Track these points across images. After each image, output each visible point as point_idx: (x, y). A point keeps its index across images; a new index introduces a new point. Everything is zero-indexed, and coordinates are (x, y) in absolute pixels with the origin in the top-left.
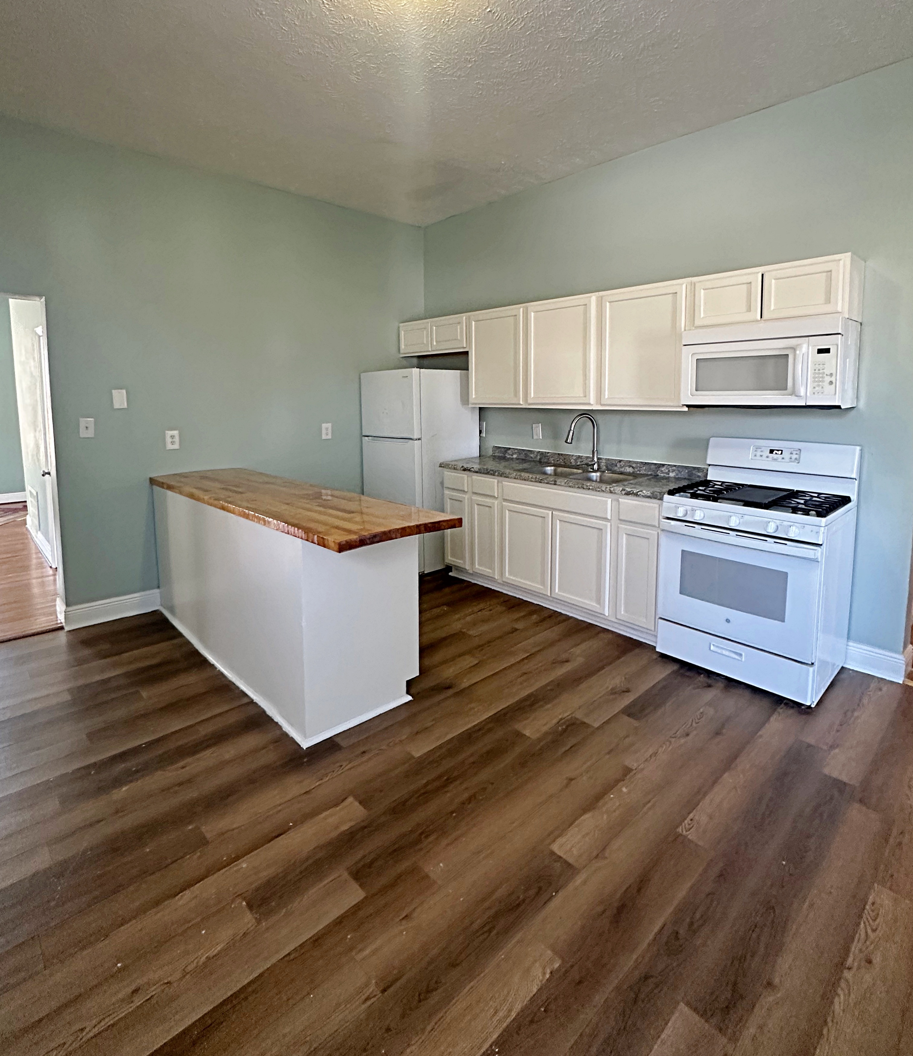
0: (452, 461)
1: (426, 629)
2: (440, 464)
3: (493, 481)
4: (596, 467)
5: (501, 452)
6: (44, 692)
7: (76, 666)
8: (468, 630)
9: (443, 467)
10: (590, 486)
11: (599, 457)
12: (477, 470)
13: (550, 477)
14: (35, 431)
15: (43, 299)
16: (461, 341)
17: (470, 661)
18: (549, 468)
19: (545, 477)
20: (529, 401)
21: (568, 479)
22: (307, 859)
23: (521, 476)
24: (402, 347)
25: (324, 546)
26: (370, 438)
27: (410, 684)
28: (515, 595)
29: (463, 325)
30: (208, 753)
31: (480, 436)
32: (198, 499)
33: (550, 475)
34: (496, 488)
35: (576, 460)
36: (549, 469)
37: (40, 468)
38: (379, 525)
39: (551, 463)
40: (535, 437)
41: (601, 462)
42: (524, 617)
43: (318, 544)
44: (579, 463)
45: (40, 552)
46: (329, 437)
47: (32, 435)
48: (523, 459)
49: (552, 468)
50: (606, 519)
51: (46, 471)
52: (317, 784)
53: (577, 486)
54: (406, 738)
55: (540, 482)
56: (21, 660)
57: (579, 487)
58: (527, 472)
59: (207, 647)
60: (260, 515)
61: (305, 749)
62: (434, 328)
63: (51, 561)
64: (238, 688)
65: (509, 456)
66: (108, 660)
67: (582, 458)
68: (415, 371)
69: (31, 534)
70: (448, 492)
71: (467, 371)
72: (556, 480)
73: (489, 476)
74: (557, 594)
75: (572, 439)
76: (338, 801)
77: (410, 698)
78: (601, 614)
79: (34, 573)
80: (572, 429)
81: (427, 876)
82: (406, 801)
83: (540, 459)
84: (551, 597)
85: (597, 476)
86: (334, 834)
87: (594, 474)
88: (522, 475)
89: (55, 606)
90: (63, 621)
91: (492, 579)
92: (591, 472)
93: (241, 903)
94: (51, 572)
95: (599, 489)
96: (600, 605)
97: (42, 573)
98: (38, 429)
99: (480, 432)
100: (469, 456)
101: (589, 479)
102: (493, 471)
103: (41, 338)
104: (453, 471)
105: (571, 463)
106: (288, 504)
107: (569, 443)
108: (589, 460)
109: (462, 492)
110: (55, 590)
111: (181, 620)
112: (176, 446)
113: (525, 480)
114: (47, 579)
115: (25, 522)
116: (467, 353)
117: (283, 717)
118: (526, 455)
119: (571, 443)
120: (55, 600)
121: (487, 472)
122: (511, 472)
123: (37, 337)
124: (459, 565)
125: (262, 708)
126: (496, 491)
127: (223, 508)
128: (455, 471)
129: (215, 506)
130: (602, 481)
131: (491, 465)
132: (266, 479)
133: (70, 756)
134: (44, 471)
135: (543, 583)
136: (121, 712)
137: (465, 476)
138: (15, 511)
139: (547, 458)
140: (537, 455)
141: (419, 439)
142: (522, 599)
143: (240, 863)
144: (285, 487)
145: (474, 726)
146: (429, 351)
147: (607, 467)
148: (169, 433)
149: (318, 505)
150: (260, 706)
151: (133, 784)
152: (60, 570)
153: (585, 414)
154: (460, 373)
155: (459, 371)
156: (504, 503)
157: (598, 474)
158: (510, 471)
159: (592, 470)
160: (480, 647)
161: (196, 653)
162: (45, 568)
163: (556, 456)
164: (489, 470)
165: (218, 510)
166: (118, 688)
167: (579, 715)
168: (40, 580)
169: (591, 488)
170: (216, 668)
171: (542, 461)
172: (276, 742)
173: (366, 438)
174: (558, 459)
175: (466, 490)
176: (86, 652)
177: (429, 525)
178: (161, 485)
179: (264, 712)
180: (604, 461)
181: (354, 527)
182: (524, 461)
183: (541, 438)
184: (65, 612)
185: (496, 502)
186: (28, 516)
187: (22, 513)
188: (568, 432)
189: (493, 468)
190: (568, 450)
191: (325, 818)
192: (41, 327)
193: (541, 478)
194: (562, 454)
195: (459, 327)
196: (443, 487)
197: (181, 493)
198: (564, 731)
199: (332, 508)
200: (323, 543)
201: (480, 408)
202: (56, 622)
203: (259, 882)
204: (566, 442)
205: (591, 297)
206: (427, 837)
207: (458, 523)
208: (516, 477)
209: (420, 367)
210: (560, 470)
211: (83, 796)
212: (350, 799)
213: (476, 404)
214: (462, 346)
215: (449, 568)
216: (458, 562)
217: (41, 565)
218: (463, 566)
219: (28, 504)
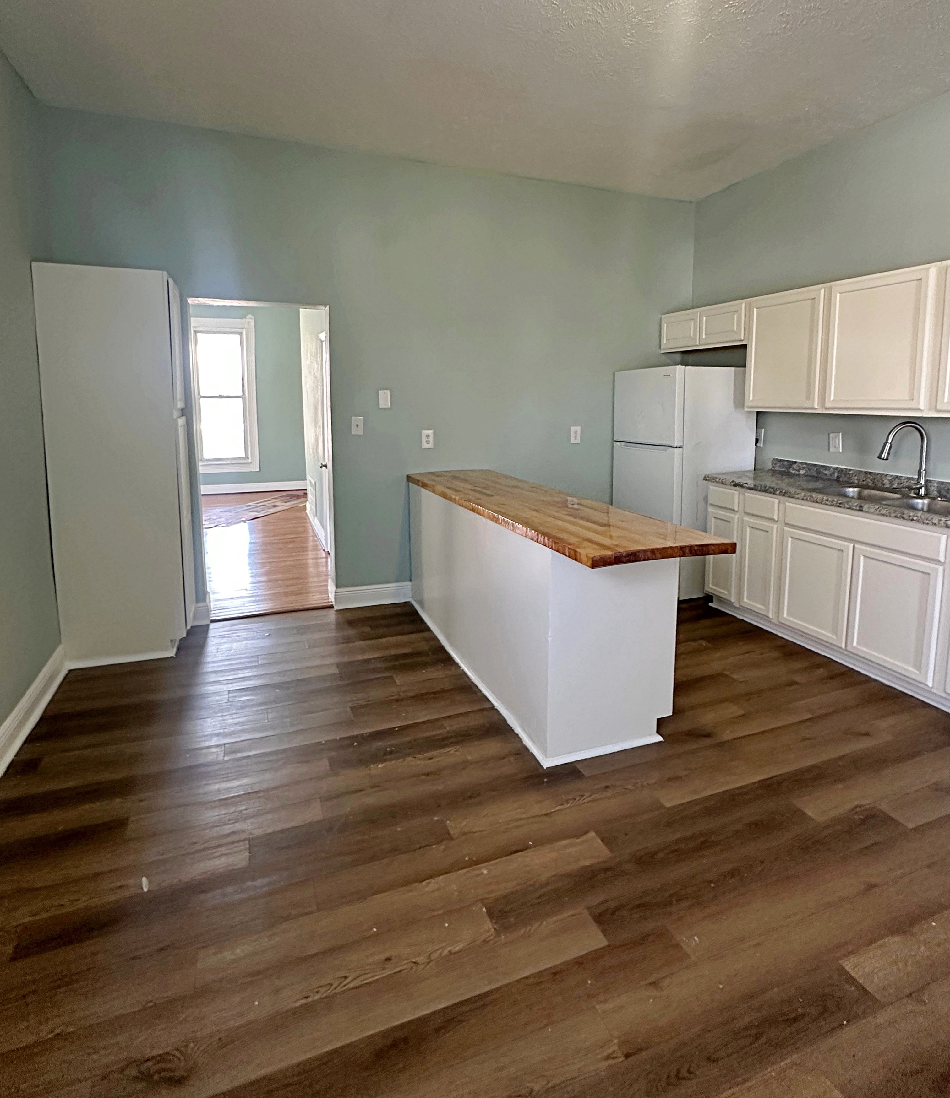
0: (719, 474)
1: (681, 663)
2: (705, 477)
3: (774, 500)
4: (922, 491)
5: (783, 466)
6: (318, 662)
7: (343, 643)
8: (732, 673)
9: (708, 480)
10: (914, 516)
11: (927, 478)
12: (752, 486)
13: (853, 500)
14: (316, 427)
15: (328, 308)
16: (738, 332)
17: (734, 710)
18: (851, 489)
19: (845, 500)
20: (827, 405)
21: (879, 506)
22: (547, 884)
23: (812, 497)
24: (664, 341)
25: (576, 560)
26: (623, 444)
27: (661, 722)
28: (795, 641)
29: (741, 314)
30: (451, 750)
31: (756, 445)
32: (450, 499)
33: (853, 498)
34: (776, 508)
35: (891, 482)
36: (852, 491)
37: (319, 461)
38: (635, 542)
39: (854, 483)
40: (832, 449)
41: (931, 486)
42: (806, 669)
43: (569, 557)
44: (895, 486)
45: (316, 536)
46: (578, 441)
47: (313, 431)
48: (813, 476)
49: (856, 489)
50: (937, 562)
51: (324, 464)
52: (558, 808)
53: (893, 515)
54: (656, 783)
55: (838, 506)
56: (302, 630)
57: (896, 517)
58: (820, 493)
59: (451, 644)
60: (509, 520)
61: (545, 768)
62: (704, 318)
63: (324, 545)
64: (480, 691)
65: (793, 472)
66: (368, 642)
67: (901, 480)
68: (680, 368)
69: (309, 519)
70: (714, 511)
71: (742, 369)
72: (862, 505)
73: (767, 494)
74: (855, 648)
75: (889, 454)
76: (579, 833)
77: (660, 739)
78: (921, 683)
79: (311, 554)
80: (890, 441)
81: (677, 946)
82: (656, 853)
83: (838, 477)
84: (846, 650)
85: (923, 504)
86: (574, 867)
87: (919, 501)
88: (814, 496)
89: (327, 586)
90: (333, 600)
91: (766, 618)
92: (914, 497)
93: (481, 909)
94: (324, 555)
95: (927, 522)
96: (920, 672)
97: (317, 554)
98: (318, 425)
99: (757, 441)
100: (743, 470)
101: (913, 508)
102: (772, 488)
103: (324, 343)
104: (721, 485)
105: (884, 484)
106: (537, 511)
107: (883, 459)
108: (913, 482)
109: (731, 511)
110: (327, 570)
111: (430, 616)
112: (430, 445)
113: (817, 502)
114: (320, 561)
115: (304, 508)
116: (745, 346)
117: (524, 730)
118: (818, 472)
119: (887, 459)
120: (327, 581)
121: (765, 490)
122: (798, 491)
123: (320, 342)
124: (724, 596)
125: (503, 717)
126: (776, 512)
127: (473, 510)
128: (724, 486)
129: (465, 507)
130: (930, 510)
131: (769, 481)
132: (514, 483)
133: (339, 724)
134: (322, 464)
135: (835, 631)
136: (377, 693)
137: (736, 493)
138: (298, 497)
139: (848, 476)
140: (834, 473)
141: (680, 447)
142: (805, 648)
143: (481, 868)
144: (532, 492)
145: (740, 788)
146: (697, 346)
147: (939, 492)
148: (425, 432)
149: (568, 515)
150: (501, 714)
151: (388, 763)
152: (332, 554)
153: (908, 422)
154: (735, 371)
155: (733, 368)
156: (785, 528)
157: (926, 501)
158: (796, 490)
159: (915, 496)
160: (748, 696)
161: (442, 649)
162: (319, 550)
163: (863, 475)
164: (767, 488)
165: (469, 511)
166: (374, 670)
167: (884, 807)
168: (315, 561)
169: (915, 518)
170: (460, 667)
171: (841, 479)
172: (518, 754)
173: (618, 443)
174: (865, 479)
175: (736, 509)
176: (351, 632)
177: (696, 548)
178: (417, 482)
179: (505, 720)
180: (935, 484)
181: (607, 542)
182: (817, 479)
183: (841, 451)
184: (335, 592)
185: (775, 526)
186: (308, 502)
187: (303, 499)
188: (882, 444)
189: (773, 485)
190: (879, 468)
191: (565, 847)
192: (324, 332)
193: (839, 502)
194: (870, 473)
195: (736, 316)
196: (707, 504)
197: (434, 492)
198: (863, 822)
199: (582, 518)
200: (575, 556)
201: (758, 413)
202: (327, 601)
203: (499, 893)
204: (880, 457)
205: (929, 268)
206: (678, 901)
207: (730, 548)
208: (805, 498)
209: (686, 365)
210: (866, 492)
211: (347, 764)
212: (592, 834)
213: (751, 407)
214: (739, 339)
215: (709, 598)
216: (722, 592)
217: (316, 548)
218: (728, 598)
219: (308, 492)
